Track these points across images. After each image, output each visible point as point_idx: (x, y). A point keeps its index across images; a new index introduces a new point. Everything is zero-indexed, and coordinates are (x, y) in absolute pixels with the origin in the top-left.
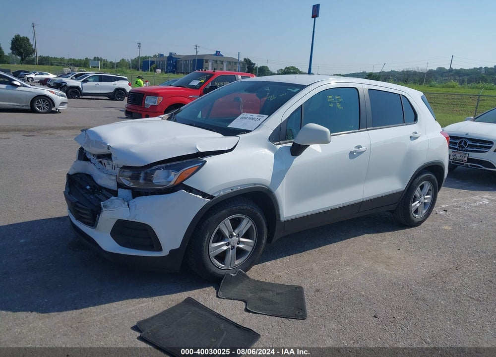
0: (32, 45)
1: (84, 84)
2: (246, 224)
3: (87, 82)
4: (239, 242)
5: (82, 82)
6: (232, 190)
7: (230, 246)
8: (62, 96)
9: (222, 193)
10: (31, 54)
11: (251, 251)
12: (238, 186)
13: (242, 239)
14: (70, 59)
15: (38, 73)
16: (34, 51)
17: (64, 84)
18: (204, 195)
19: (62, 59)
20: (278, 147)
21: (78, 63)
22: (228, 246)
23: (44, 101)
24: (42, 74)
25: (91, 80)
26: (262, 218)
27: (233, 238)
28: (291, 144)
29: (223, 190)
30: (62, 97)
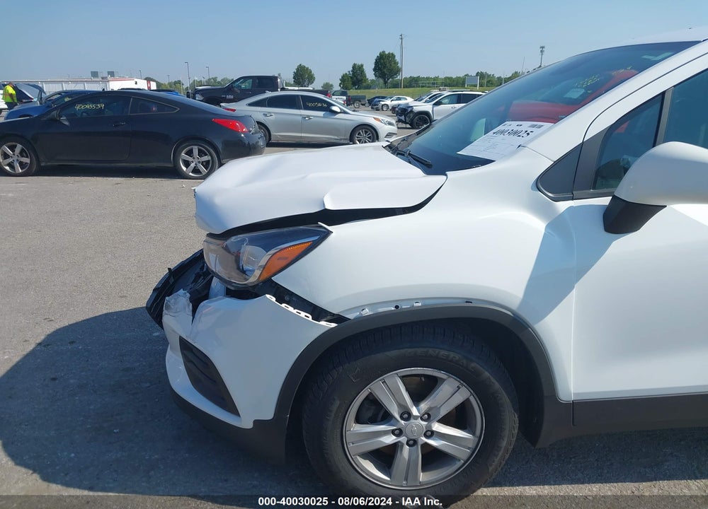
0: (398, 63)
1: (437, 108)
2: (450, 393)
3: (440, 105)
4: (431, 434)
5: (434, 104)
6: (397, 307)
7: (403, 439)
8: (390, 124)
9: (367, 312)
10: (396, 74)
11: (465, 458)
12: (417, 300)
13: (438, 427)
14: (446, 78)
15: (395, 98)
16: (398, 71)
17: (409, 109)
18: (318, 313)
19: (436, 78)
20: (563, 206)
21: (455, 83)
22: (398, 436)
23: (366, 132)
24: (399, 99)
25: (446, 101)
26: (497, 385)
27: (412, 421)
28: (606, 201)
29: (370, 305)
30: (390, 126)
